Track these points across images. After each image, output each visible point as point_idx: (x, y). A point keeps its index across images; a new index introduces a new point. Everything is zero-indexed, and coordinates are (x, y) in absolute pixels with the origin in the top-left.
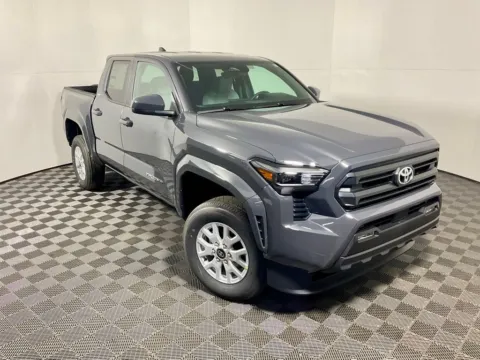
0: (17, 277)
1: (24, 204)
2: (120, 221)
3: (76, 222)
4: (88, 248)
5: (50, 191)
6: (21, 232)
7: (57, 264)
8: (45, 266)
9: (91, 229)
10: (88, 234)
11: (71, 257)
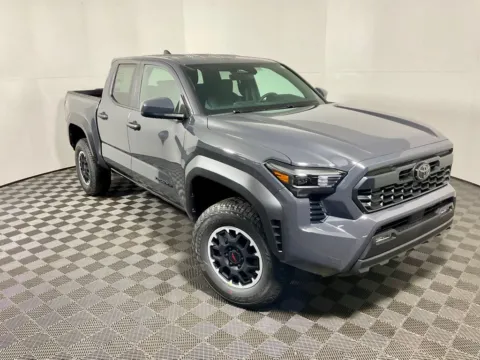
0: (13, 283)
1: (18, 210)
2: (114, 225)
3: (71, 227)
4: (83, 252)
5: (43, 196)
6: (14, 238)
7: (52, 269)
8: (40, 271)
9: (85, 234)
10: (83, 239)
11: (65, 262)
